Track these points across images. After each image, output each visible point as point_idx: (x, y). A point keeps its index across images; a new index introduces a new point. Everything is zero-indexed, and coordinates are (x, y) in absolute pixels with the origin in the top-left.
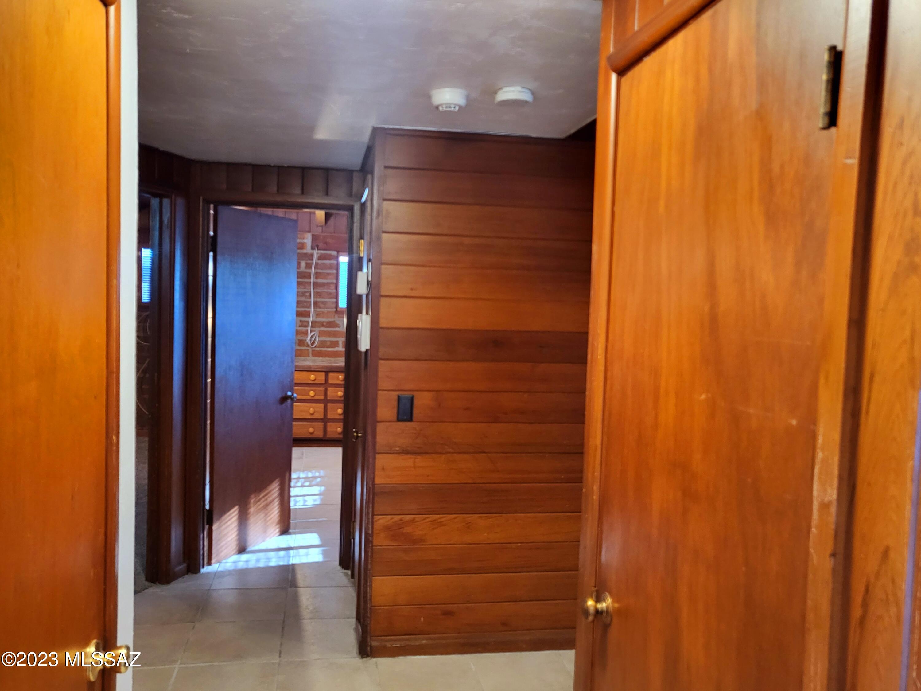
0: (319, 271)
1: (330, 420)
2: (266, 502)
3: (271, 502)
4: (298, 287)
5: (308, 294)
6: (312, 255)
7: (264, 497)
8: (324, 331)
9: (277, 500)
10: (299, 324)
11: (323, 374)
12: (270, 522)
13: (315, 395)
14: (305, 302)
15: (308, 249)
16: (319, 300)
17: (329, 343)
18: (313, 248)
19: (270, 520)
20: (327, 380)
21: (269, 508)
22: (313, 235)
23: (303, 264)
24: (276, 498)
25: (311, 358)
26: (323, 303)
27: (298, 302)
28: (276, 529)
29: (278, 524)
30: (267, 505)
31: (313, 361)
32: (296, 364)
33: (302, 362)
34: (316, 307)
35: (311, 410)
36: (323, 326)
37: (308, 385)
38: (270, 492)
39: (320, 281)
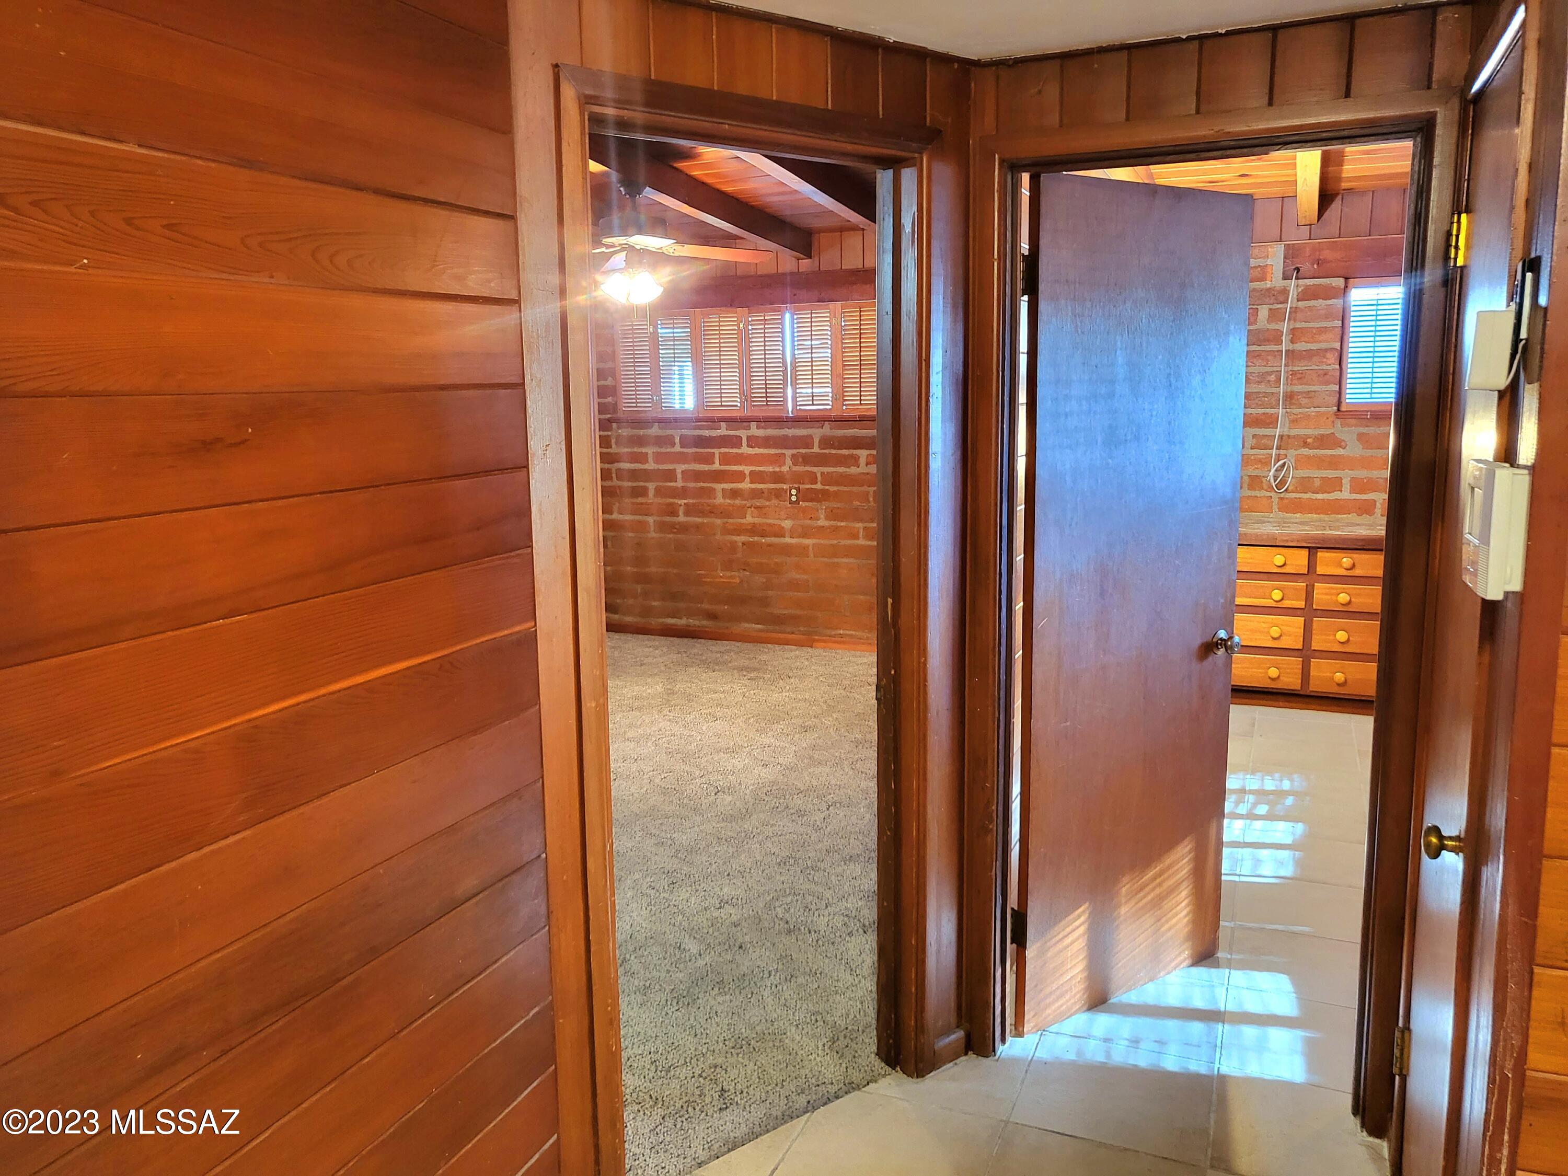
0: (1298, 325)
1: (1317, 654)
2: (1158, 891)
3: (1172, 891)
4: (1250, 364)
5: (1273, 378)
6: (1285, 292)
7: (1154, 878)
8: (1308, 457)
9: (1185, 884)
10: (1250, 442)
11: (1305, 553)
12: (1169, 934)
13: (1282, 599)
14: (1266, 394)
15: (1275, 280)
16: (1298, 388)
17: (1317, 483)
18: (1286, 277)
19: (1169, 929)
20: (1311, 565)
21: (1167, 905)
22: (1287, 247)
23: (1264, 312)
24: (1183, 881)
25: (1276, 515)
26: (1308, 395)
27: (1248, 396)
28: (1183, 952)
29: (1187, 939)
30: (1161, 898)
31: (1282, 523)
32: (1242, 530)
33: (1256, 526)
34: (1291, 404)
35: (1275, 632)
36: (1305, 445)
37: (1269, 575)
38: (1169, 867)
39: (1301, 346)
